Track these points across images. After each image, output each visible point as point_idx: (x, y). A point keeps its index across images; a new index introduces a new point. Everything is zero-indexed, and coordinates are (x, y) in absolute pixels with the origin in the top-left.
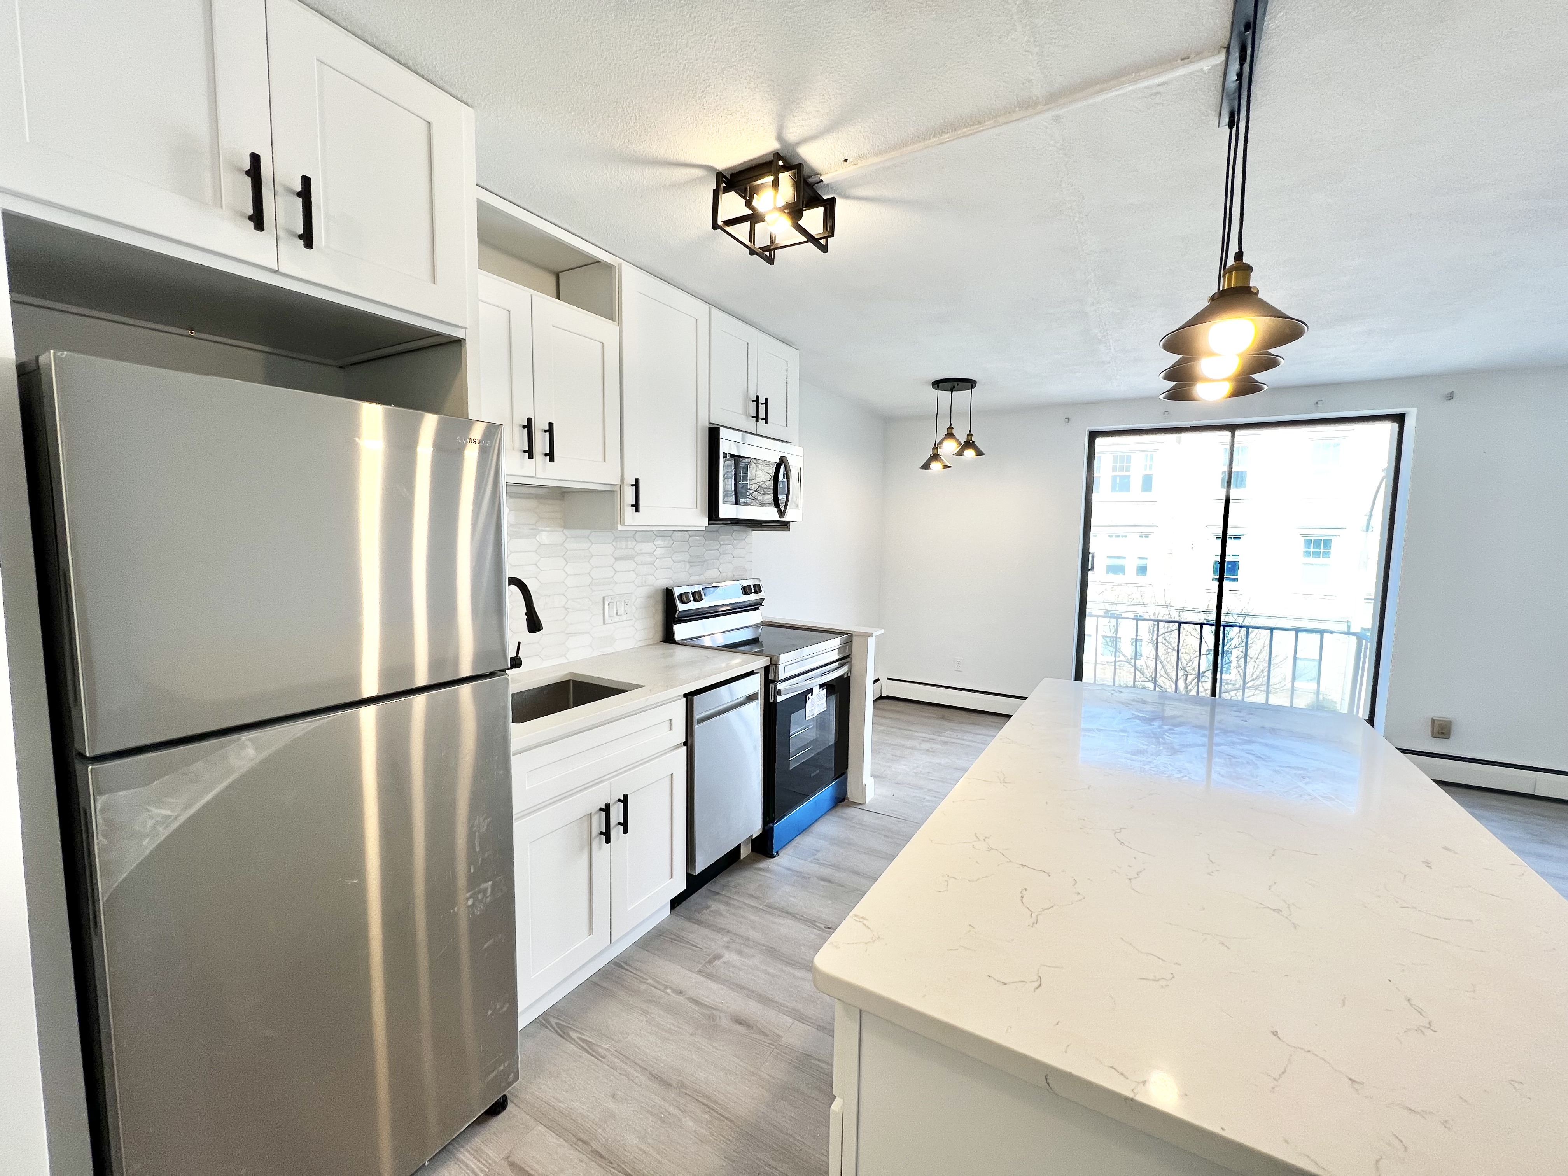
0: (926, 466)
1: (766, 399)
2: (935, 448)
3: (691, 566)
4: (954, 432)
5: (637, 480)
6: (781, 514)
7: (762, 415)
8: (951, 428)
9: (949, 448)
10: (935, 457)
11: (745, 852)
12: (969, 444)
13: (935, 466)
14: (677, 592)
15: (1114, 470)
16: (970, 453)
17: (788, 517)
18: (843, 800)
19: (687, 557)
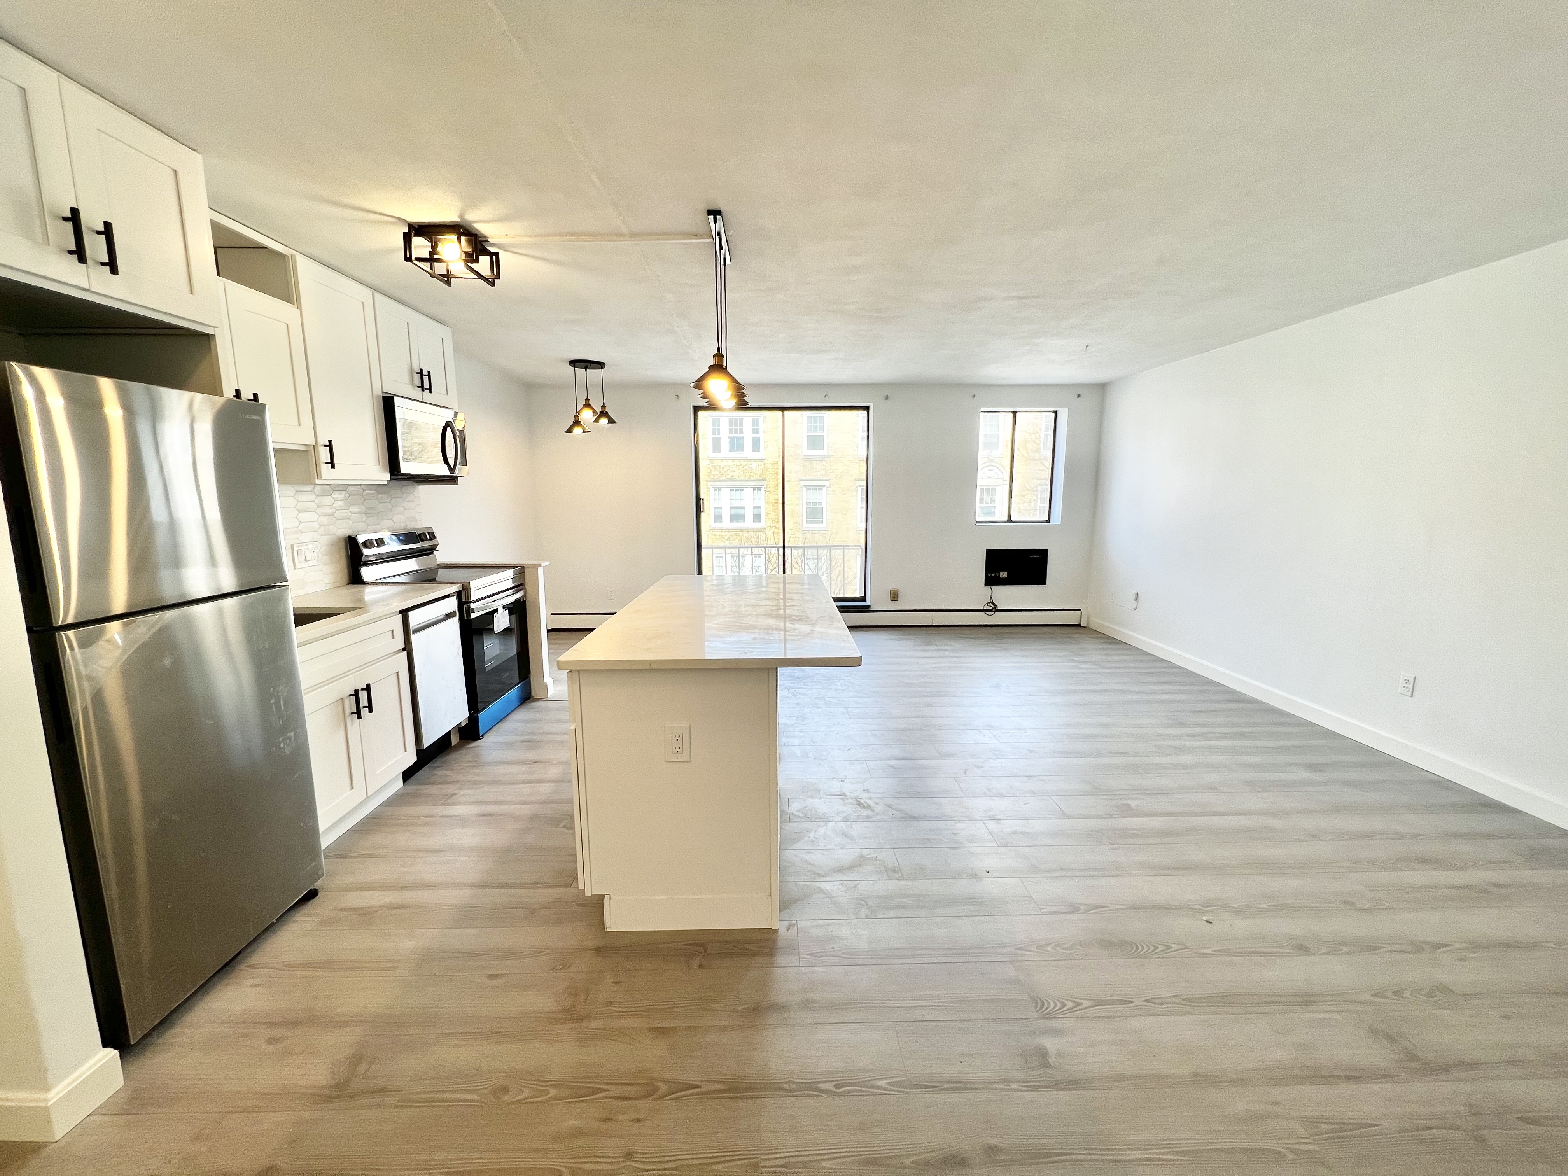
0: (569, 431)
1: (429, 372)
2: (576, 416)
3: (367, 517)
4: (591, 403)
5: (330, 442)
6: (452, 470)
7: (426, 385)
8: (587, 399)
9: (587, 416)
10: (577, 423)
11: (455, 740)
12: (603, 413)
13: (577, 430)
14: (361, 539)
15: (730, 432)
16: (604, 421)
17: (457, 473)
18: (529, 698)
19: (363, 508)
